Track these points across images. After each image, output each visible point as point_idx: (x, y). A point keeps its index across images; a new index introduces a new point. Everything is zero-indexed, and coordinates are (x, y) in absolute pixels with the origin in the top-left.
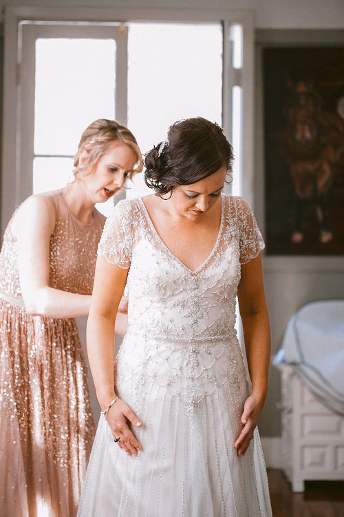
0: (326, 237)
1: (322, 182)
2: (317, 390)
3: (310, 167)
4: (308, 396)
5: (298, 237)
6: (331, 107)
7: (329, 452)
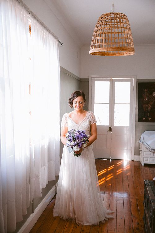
0: (150, 119)
1: (149, 108)
2: (147, 147)
3: (147, 105)
4: (145, 148)
5: (144, 119)
6: (152, 94)
7: (149, 159)
